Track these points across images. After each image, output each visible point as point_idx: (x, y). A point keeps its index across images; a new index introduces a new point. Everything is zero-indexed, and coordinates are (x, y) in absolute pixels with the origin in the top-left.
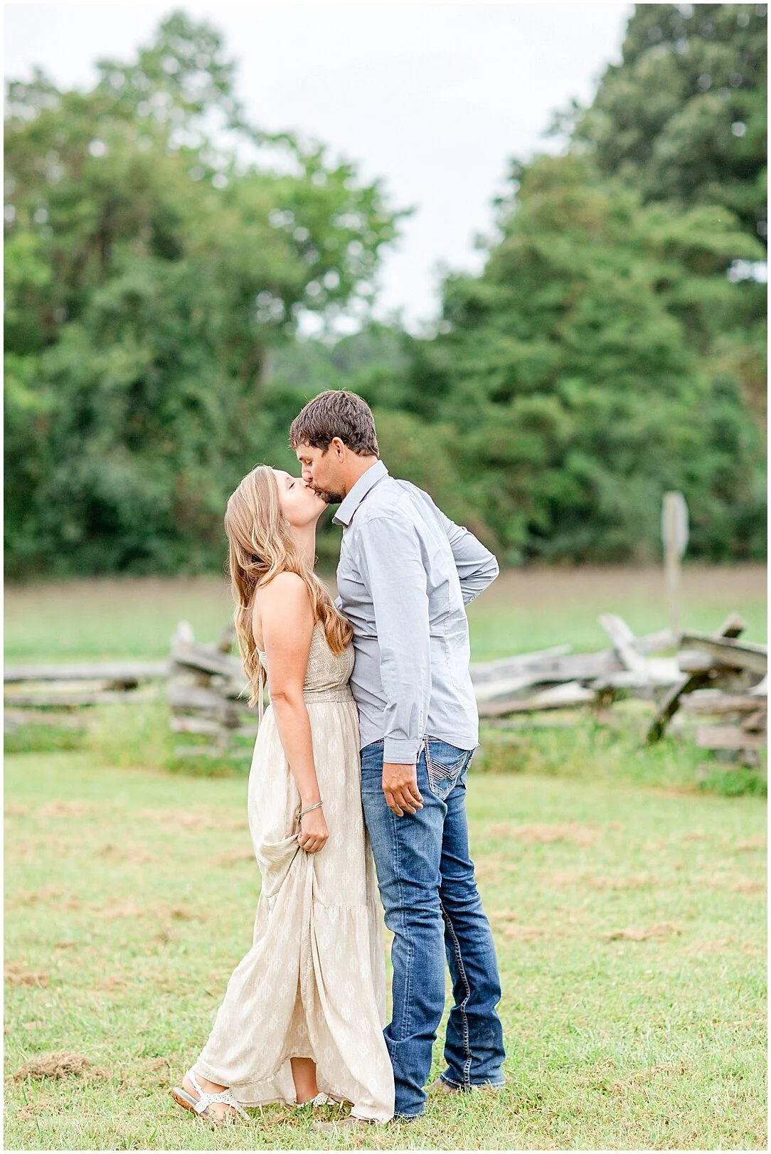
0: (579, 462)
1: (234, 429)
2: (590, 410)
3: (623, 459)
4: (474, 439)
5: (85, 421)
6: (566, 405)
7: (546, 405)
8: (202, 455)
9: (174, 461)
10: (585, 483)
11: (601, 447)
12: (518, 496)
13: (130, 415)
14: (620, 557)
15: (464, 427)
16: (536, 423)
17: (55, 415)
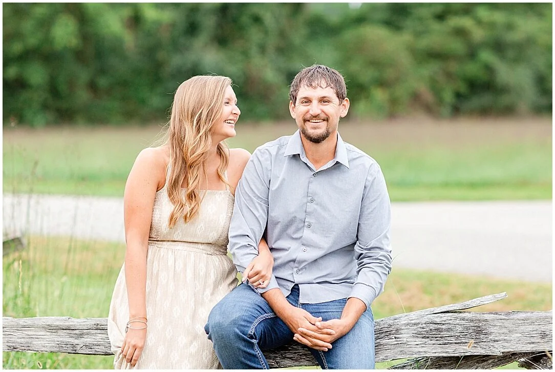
0: (486, 56)
1: (282, 34)
2: (492, 25)
3: (511, 54)
4: (425, 43)
5: (192, 29)
6: (479, 22)
7: (466, 22)
8: (262, 49)
9: (245, 54)
10: (489, 69)
11: (498, 47)
12: (449, 75)
13: (220, 26)
14: (508, 112)
15: (418, 34)
16: (460, 33)
17: (173, 25)
